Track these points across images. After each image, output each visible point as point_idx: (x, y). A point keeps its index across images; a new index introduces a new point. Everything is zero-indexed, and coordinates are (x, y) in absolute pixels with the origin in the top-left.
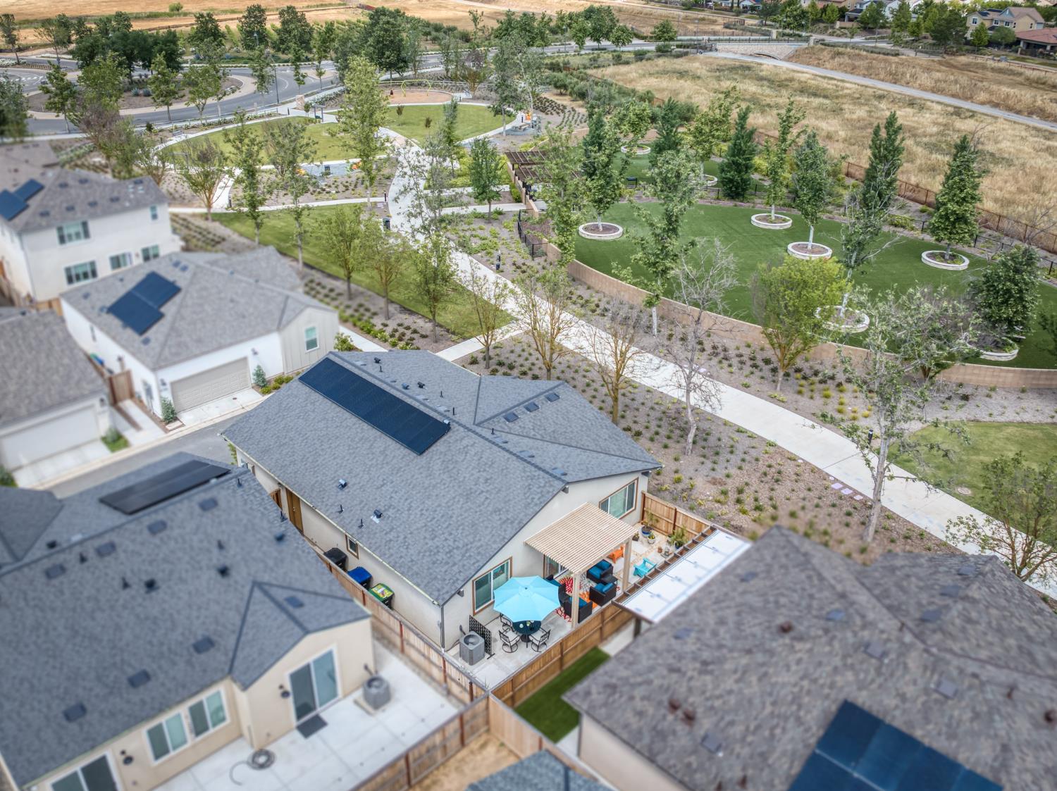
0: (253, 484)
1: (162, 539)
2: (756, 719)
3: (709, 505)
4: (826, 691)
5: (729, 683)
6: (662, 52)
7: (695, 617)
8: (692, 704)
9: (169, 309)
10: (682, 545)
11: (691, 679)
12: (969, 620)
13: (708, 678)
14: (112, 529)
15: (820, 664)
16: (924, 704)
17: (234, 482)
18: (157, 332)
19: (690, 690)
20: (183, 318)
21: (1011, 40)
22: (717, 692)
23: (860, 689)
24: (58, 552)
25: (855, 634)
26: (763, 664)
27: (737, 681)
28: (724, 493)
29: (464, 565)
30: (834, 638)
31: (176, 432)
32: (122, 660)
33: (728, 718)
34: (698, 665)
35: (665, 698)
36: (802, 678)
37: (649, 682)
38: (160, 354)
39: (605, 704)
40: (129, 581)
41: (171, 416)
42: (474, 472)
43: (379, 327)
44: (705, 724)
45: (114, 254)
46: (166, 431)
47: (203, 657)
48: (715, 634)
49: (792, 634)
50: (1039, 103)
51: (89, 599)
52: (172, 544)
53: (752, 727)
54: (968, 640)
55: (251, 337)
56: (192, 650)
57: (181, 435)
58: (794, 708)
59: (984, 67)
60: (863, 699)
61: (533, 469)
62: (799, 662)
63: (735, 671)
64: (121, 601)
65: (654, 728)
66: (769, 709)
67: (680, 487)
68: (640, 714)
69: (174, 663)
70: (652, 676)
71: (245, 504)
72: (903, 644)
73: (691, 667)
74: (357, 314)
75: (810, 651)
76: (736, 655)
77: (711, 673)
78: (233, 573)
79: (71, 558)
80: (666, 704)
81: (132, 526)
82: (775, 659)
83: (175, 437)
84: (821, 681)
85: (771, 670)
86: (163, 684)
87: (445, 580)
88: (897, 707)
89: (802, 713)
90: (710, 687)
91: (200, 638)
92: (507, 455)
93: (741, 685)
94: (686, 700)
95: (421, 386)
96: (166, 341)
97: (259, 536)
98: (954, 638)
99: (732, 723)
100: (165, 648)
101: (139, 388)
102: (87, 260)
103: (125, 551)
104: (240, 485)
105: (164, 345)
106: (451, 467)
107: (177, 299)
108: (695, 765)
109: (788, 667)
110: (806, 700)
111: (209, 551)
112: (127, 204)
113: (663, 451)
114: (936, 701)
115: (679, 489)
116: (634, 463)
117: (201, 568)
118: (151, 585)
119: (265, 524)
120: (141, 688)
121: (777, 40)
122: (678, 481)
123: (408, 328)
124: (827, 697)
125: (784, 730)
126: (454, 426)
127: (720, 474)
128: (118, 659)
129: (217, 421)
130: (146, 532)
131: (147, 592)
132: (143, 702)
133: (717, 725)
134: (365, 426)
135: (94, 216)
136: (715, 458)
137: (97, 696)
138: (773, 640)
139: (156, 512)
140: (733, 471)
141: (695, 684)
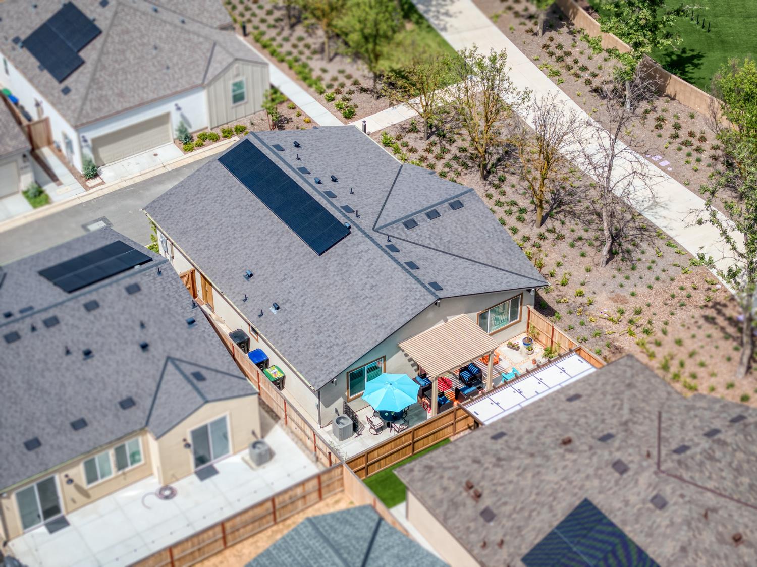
2: (523, 502)
4: (577, 490)
5: (512, 476)
8: (482, 487)
13: (498, 470)
15: (579, 471)
16: (640, 509)
17: (155, 270)
19: (483, 477)
22: (501, 481)
23: (600, 492)
25: (611, 453)
26: (539, 465)
27: (518, 475)
28: (622, 312)
29: (339, 360)
30: (595, 453)
33: (504, 499)
34: (494, 459)
35: (464, 480)
36: (563, 479)
37: (457, 467)
39: (422, 480)
42: (364, 277)
44: (487, 501)
47: (127, 412)
48: (520, 439)
49: (569, 446)
53: (518, 508)
56: (118, 406)
58: (551, 498)
60: (599, 501)
61: (414, 281)
62: (565, 467)
63: (518, 468)
65: (452, 500)
66: (533, 497)
67: (580, 300)
68: (445, 489)
70: (460, 463)
71: (163, 291)
72: (642, 467)
73: (489, 460)
75: (575, 461)
76: (523, 455)
77: (502, 466)
78: (152, 348)
80: (464, 483)
82: (549, 463)
84: (575, 483)
85: (544, 470)
87: (322, 370)
88: (620, 509)
89: (555, 504)
90: (498, 476)
91: (124, 397)
92: (395, 264)
93: (520, 478)
94: (479, 482)
95: (334, 179)
97: (173, 319)
99: (505, 504)
106: (345, 269)
108: (472, 529)
109: (556, 469)
110: (560, 494)
114: (649, 509)
115: (579, 303)
119: (179, 309)
122: (581, 294)
124: (575, 495)
125: (539, 513)
126: (354, 230)
127: (626, 292)
133: (495, 503)
134: (275, 218)
138: (554, 448)
140: (641, 290)
141: (488, 472)
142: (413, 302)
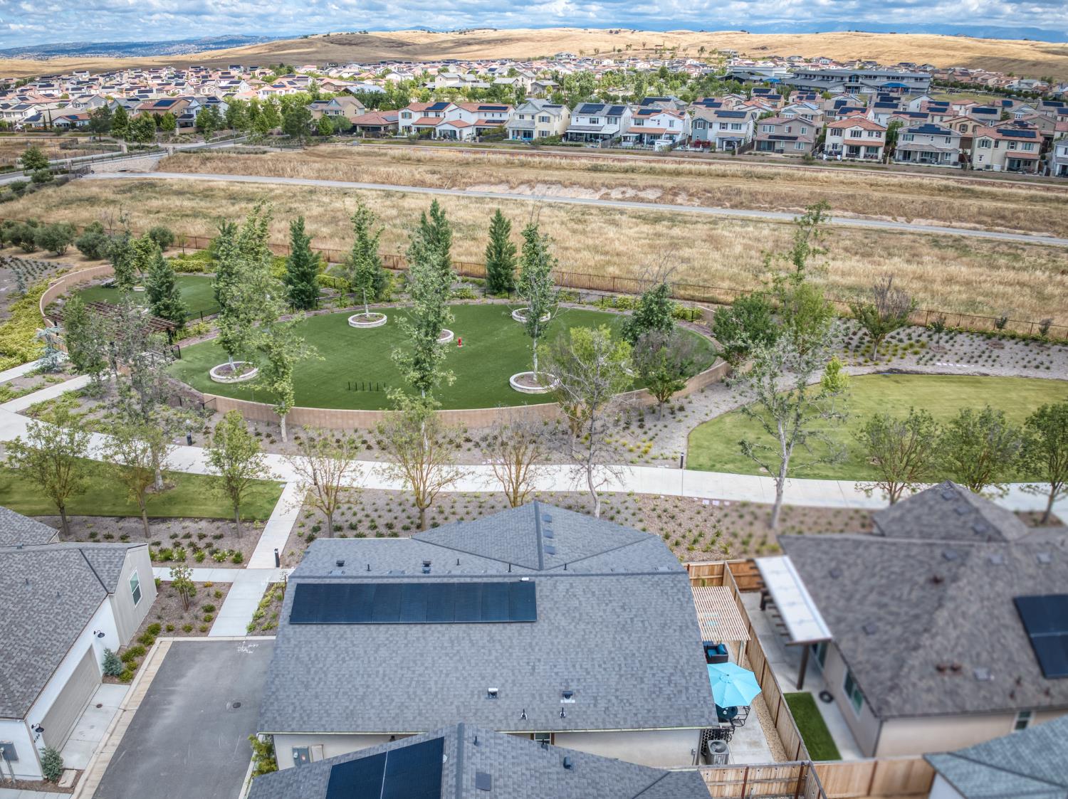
2: (985, 642)
4: (999, 600)
5: (953, 634)
6: (40, 181)
7: (852, 616)
8: (948, 661)
11: (931, 646)
13: (939, 638)
15: (981, 587)
16: (1043, 574)
19: (938, 653)
21: (350, 126)
22: (953, 643)
23: (1012, 586)
26: (956, 608)
27: (955, 628)
33: (973, 654)
34: (926, 635)
35: (931, 669)
36: (982, 602)
37: (913, 667)
39: (905, 701)
44: (966, 666)
48: (893, 614)
53: (990, 650)
58: (995, 621)
60: (1018, 591)
61: (645, 577)
62: (970, 593)
63: (948, 623)
65: (945, 692)
66: (986, 632)
68: (929, 690)
70: (910, 662)
75: (969, 583)
76: (936, 613)
77: (937, 634)
80: (935, 672)
84: (991, 596)
85: (964, 608)
87: (696, 705)
88: (1035, 584)
89: (1002, 621)
90: (945, 643)
93: (959, 629)
94: (942, 661)
99: (978, 655)
108: (988, 695)
109: (969, 600)
110: (996, 612)
123: (186, 536)
124: (1002, 603)
125: (1004, 637)
138: (940, 591)
141: (937, 647)
142: (675, 590)
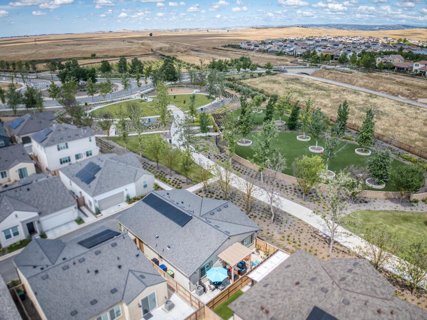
0: (128, 238)
1: (99, 257)
2: (287, 312)
3: (278, 241)
4: (309, 303)
5: (279, 301)
6: (268, 73)
7: (270, 280)
8: (268, 308)
9: (98, 175)
10: (268, 256)
11: (268, 300)
12: (355, 280)
13: (273, 299)
14: (83, 254)
15: (307, 295)
16: (339, 307)
17: (122, 237)
18: (94, 183)
19: (267, 303)
20: (102, 178)
21: (392, 67)
22: (276, 304)
23: (320, 302)
24: (66, 261)
25: (318, 285)
26: (290, 295)
27: (282, 300)
28: (284, 237)
29: (197, 264)
30: (312, 286)
31: (100, 218)
32: (88, 297)
33: (279, 312)
34: (270, 295)
35: (260, 306)
36: (302, 299)
37: (255, 301)
38: (95, 191)
39: (241, 308)
40: (89, 270)
41: (98, 212)
42: (200, 232)
43: (168, 179)
44: (272, 314)
45: (77, 153)
46: (97, 217)
47: (114, 295)
48: (276, 285)
49: (299, 285)
50: (401, 90)
51: (77, 276)
52: (103, 258)
53: (286, 315)
54: (354, 286)
55: (125, 184)
56: (110, 292)
57: (101, 218)
58: (299, 308)
59: (382, 77)
60: (320, 306)
61: (219, 231)
62: (301, 294)
63: (281, 297)
64: (87, 277)
65: (256, 316)
66: (291, 309)
67: (269, 235)
68: (252, 311)
69: (105, 297)
70: (255, 299)
71: (126, 244)
72: (333, 288)
73: (267, 296)
74: (161, 175)
75: (304, 291)
76: (281, 292)
77: (274, 298)
78: (122, 267)
79: (71, 263)
80: (260, 308)
81: (89, 252)
82: (294, 293)
83: (99, 219)
84: (308, 300)
85: (292, 297)
86: (101, 304)
87: (190, 269)
88: (330, 308)
89: (301, 310)
90: (273, 302)
91: (112, 289)
92: (211, 227)
93: (283, 302)
94: (266, 306)
95: (182, 203)
96: (96, 187)
97: (130, 255)
98: (349, 286)
99: (280, 314)
100: (101, 292)
101: (87, 202)
102: (67, 156)
103: (88, 261)
104: (124, 238)
105: (96, 188)
106: (192, 231)
107: (100, 172)
109: (297, 296)
110: (303, 306)
111: (114, 260)
112: (81, 136)
113: (264, 223)
114: (343, 306)
115: (268, 236)
116: (253, 228)
117: (112, 266)
118: (97, 272)
119: (132, 251)
120: (95, 305)
121: (309, 67)
122: (268, 233)
123: (178, 180)
124: (309, 305)
125: (296, 316)
126: (193, 217)
127: (282, 231)
128: (87, 296)
129: (114, 213)
130: (94, 254)
131: (95, 274)
132: (95, 310)
133: (275, 314)
134: (164, 217)
135: (70, 141)
136: (281, 225)
137: (81, 308)
138: (293, 287)
139: (97, 247)
140: (287, 229)
141: (269, 301)
142: (220, 239)
